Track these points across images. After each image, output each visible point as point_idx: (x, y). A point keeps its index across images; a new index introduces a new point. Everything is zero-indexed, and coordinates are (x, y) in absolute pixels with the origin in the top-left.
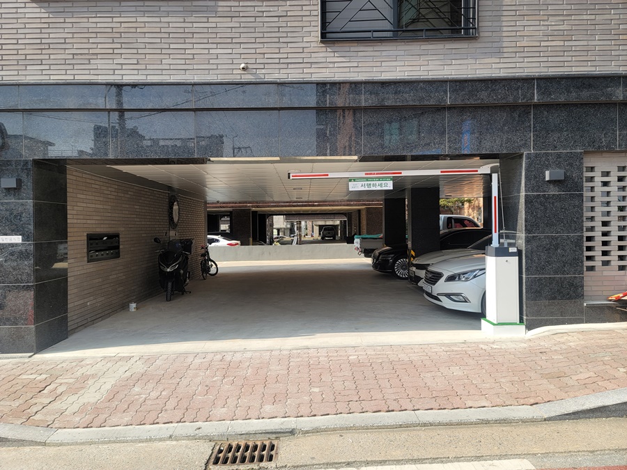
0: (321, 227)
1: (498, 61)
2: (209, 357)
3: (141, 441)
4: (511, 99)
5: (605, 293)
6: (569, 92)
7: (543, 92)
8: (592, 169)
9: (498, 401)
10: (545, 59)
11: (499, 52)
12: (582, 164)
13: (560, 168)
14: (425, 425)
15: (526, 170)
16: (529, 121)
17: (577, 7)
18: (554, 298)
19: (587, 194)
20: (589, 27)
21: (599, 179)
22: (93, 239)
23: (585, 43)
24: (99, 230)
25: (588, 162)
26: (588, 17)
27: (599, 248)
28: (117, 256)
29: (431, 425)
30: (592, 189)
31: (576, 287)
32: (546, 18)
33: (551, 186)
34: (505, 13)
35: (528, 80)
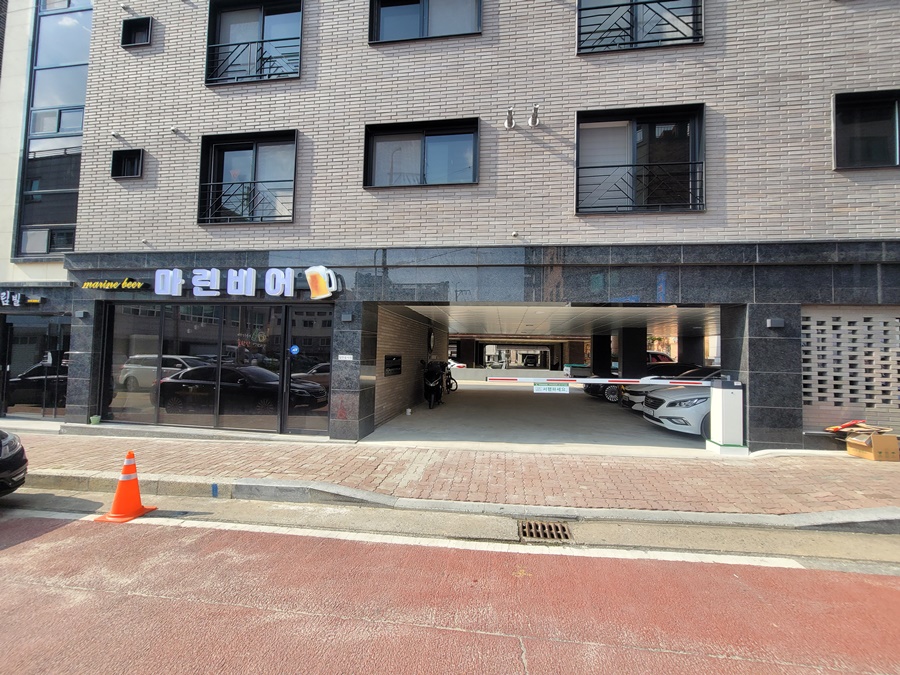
0: (524, 356)
1: (722, 229)
2: (487, 455)
3: (462, 513)
4: (735, 261)
5: (821, 425)
6: (787, 255)
7: (764, 255)
8: (807, 319)
9: (747, 509)
10: (764, 228)
11: (723, 223)
12: (799, 314)
13: (779, 316)
14: (688, 523)
15: (750, 318)
16: (752, 278)
17: (793, 186)
18: (775, 426)
19: (804, 340)
20: (804, 203)
21: (814, 327)
22: (388, 359)
23: (801, 215)
24: (392, 353)
25: (804, 313)
26: (804, 194)
27: (815, 387)
28: (399, 372)
29: (693, 523)
30: (808, 335)
31: (795, 418)
32: (764, 196)
33: (772, 332)
34: (728, 193)
35: (751, 246)
